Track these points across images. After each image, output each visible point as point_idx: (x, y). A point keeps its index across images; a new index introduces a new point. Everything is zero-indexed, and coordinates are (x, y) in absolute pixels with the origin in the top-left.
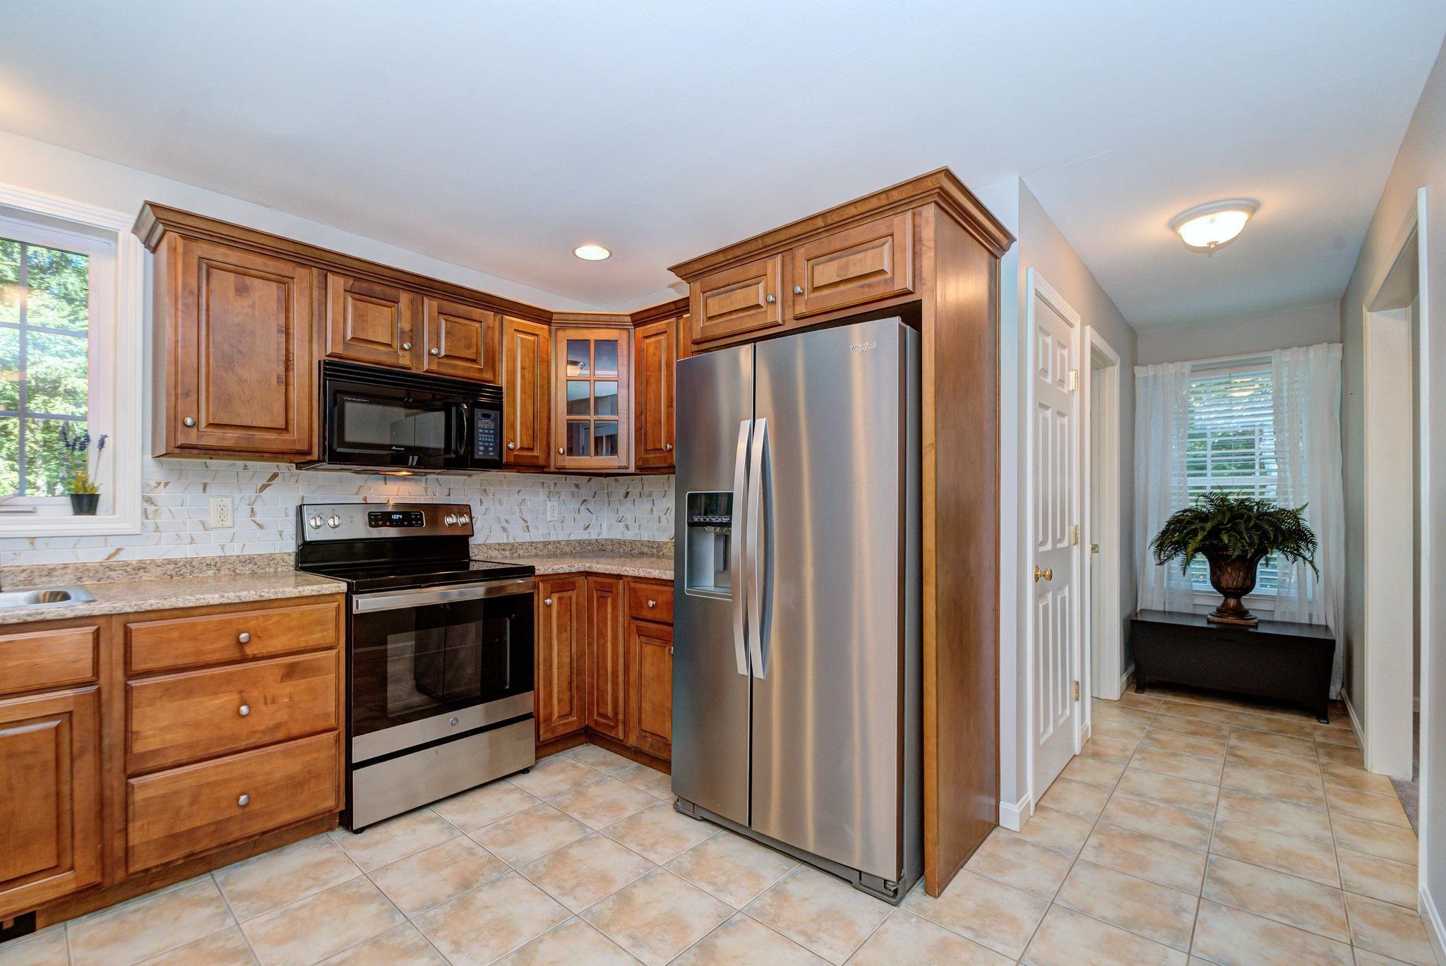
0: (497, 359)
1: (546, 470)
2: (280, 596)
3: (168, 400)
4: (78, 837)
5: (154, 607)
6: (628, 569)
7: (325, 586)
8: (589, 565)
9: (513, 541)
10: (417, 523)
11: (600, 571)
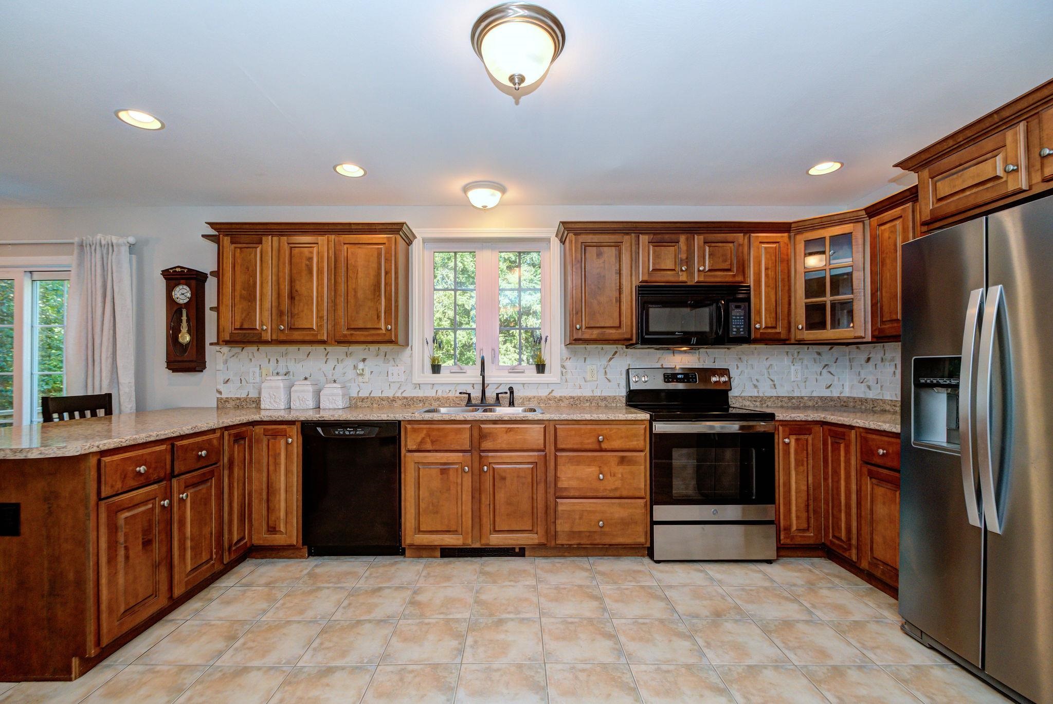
0: (746, 266)
1: (788, 342)
2: (617, 419)
3: (570, 317)
4: (539, 520)
5: (565, 418)
6: (859, 421)
7: (639, 415)
8: (823, 416)
9: (762, 395)
10: (693, 381)
11: (833, 421)
